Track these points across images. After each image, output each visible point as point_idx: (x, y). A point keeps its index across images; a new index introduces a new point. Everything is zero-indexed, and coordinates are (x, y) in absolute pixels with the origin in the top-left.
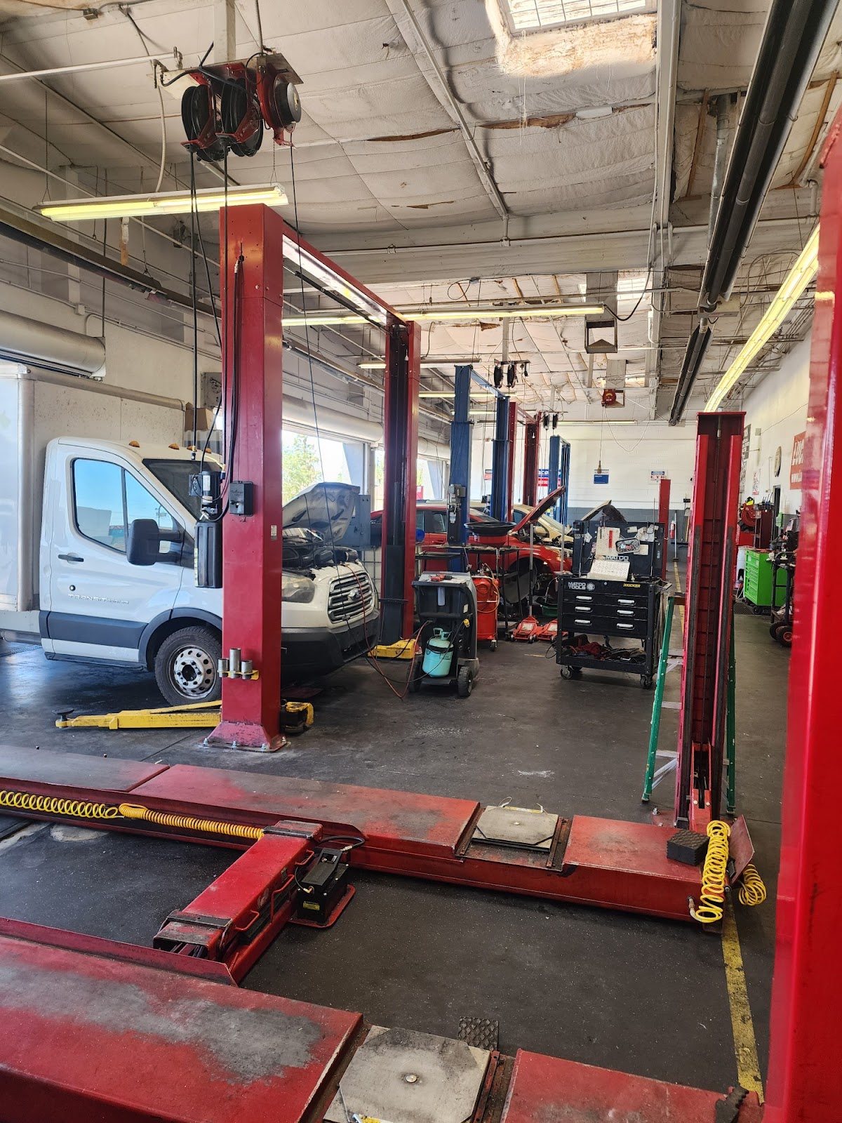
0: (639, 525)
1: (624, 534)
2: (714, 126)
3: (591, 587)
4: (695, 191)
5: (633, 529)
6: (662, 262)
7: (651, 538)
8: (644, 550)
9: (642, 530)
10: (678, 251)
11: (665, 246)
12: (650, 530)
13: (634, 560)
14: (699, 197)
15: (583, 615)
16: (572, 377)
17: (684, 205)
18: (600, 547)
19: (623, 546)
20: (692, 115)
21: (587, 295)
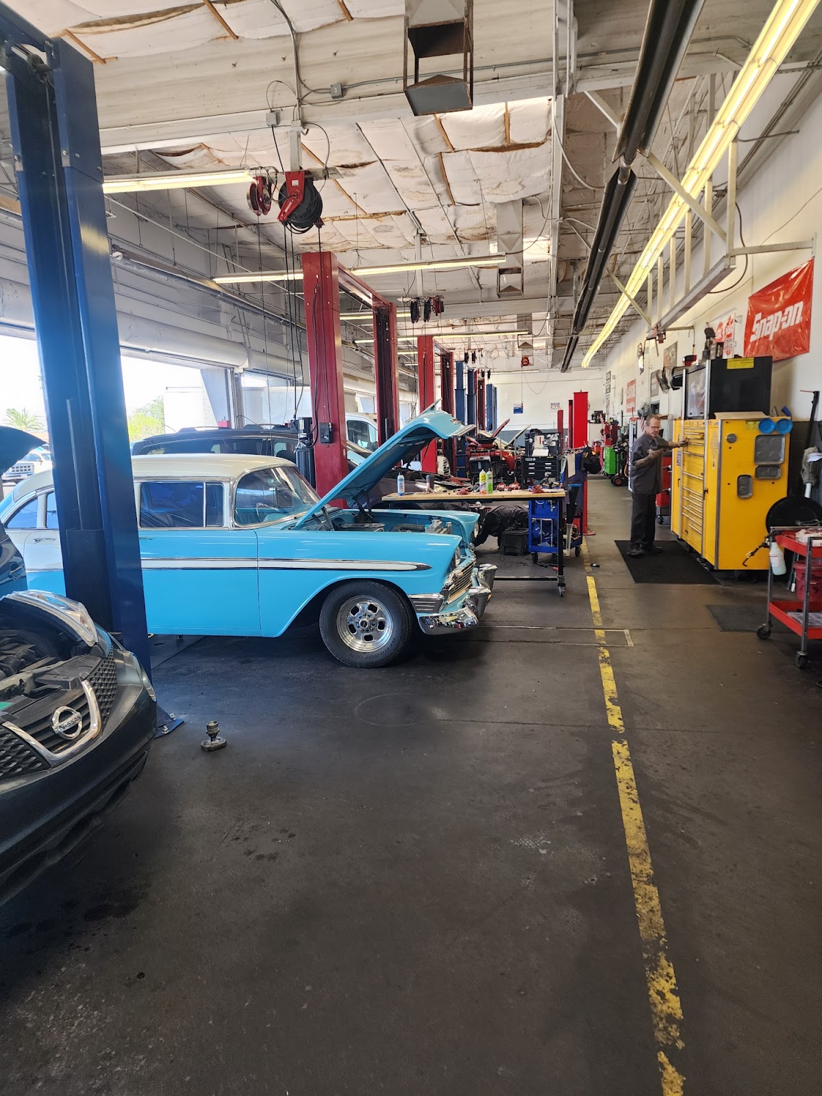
0: (551, 434)
1: (546, 438)
2: (573, 270)
3: (534, 459)
4: (567, 278)
5: (549, 436)
6: (554, 310)
7: (557, 439)
8: (554, 444)
9: (553, 435)
10: (561, 305)
11: (555, 303)
12: (556, 435)
13: (550, 448)
14: (569, 280)
15: (532, 471)
16: (499, 346)
17: (563, 283)
18: (537, 444)
19: (545, 443)
20: (564, 265)
21: (518, 322)
